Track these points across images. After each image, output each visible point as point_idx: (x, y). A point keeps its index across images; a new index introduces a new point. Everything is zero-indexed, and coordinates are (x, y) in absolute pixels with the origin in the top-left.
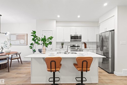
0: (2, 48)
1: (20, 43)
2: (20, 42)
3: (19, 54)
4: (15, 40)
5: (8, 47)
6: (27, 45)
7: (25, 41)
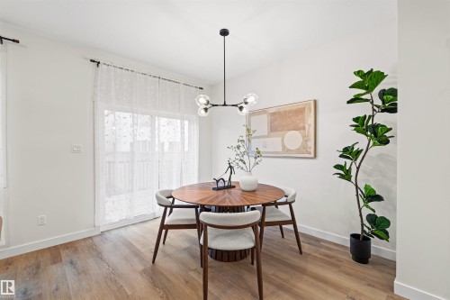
0: (231, 167)
1: (284, 147)
2: (283, 141)
3: (290, 204)
4: (266, 134)
5: (247, 164)
6: (315, 156)
7: (304, 137)
